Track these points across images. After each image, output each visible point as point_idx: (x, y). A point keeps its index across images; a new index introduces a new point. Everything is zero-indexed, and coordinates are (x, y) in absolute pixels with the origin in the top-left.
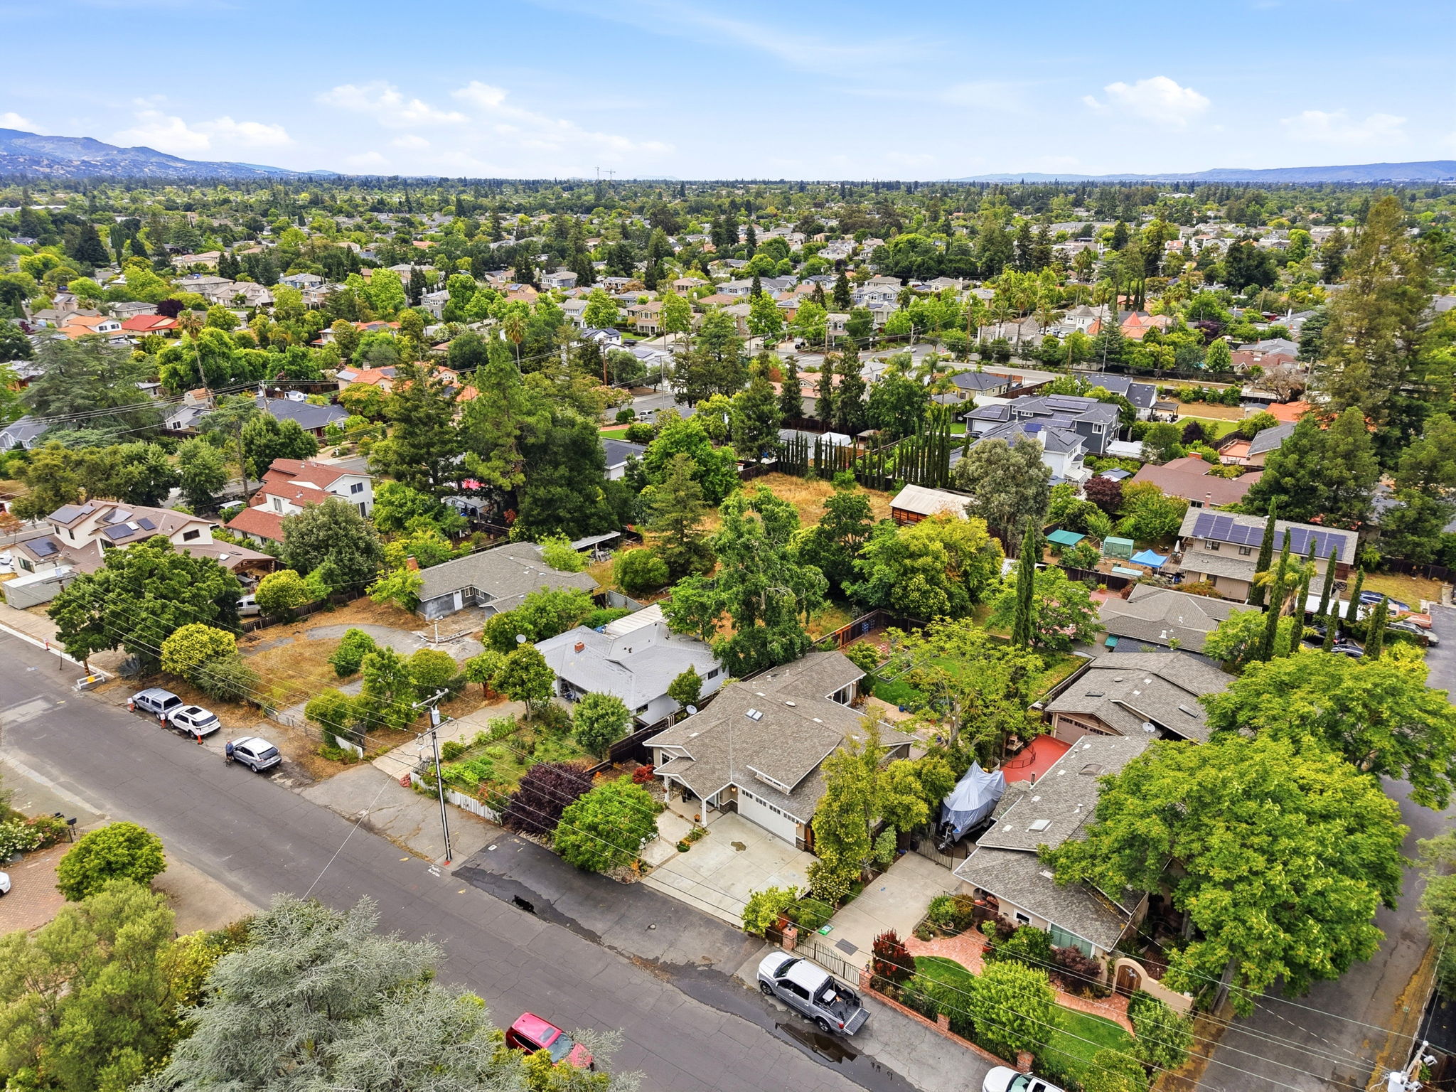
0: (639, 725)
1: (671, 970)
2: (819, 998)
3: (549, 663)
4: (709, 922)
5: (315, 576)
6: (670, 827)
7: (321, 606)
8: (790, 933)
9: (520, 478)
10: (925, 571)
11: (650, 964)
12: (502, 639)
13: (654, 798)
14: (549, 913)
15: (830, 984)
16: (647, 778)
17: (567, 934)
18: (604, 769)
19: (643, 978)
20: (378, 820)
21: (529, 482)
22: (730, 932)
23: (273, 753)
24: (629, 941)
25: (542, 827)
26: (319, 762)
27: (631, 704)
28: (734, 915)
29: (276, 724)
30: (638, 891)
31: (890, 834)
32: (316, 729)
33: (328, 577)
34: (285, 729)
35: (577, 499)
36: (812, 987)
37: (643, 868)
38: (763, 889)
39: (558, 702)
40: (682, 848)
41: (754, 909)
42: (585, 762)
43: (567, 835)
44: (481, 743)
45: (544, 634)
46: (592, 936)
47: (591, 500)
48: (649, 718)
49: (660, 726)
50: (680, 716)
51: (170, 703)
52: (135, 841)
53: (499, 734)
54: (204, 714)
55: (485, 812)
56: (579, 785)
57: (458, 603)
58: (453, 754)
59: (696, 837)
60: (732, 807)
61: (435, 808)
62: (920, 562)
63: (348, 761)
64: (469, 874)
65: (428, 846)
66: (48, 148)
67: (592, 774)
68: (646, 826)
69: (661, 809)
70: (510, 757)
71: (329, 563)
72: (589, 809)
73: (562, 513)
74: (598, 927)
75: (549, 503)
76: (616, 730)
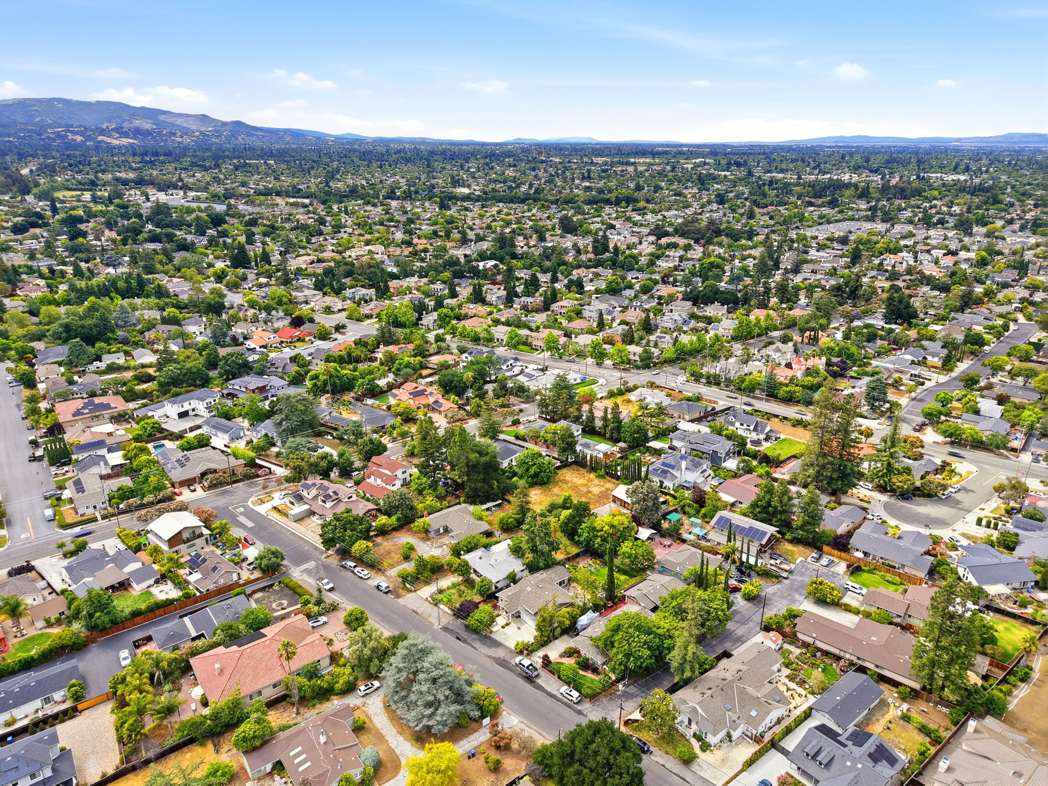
0: (496, 587)
1: (494, 658)
2: (528, 667)
3: (470, 564)
4: (507, 648)
5: (394, 518)
6: (501, 621)
7: (395, 529)
8: (525, 652)
9: (465, 478)
10: (601, 537)
11: (490, 657)
12: (456, 552)
13: (496, 612)
14: (465, 641)
15: (531, 665)
16: (495, 607)
17: (469, 647)
18: (484, 601)
19: (487, 660)
20: (419, 611)
21: (469, 480)
22: (511, 651)
23: (388, 587)
24: (484, 650)
25: (465, 618)
26: (401, 591)
27: (494, 581)
28: (512, 645)
29: (386, 576)
30: (489, 638)
31: (559, 629)
32: (400, 580)
33: (398, 519)
34: (389, 578)
35: (486, 487)
36: (526, 665)
37: (491, 632)
38: (520, 640)
39: (473, 576)
40: (503, 627)
41: (517, 644)
42: (477, 598)
43: (471, 621)
44: (448, 588)
45: (469, 551)
46: (476, 649)
47: (491, 487)
48: (499, 585)
49: (502, 589)
50: (508, 586)
51: (355, 567)
52: (362, 613)
53: (454, 586)
54: (366, 572)
55: (449, 612)
56: (476, 606)
57: (442, 531)
58: (441, 592)
59: (508, 624)
60: (519, 617)
61: (436, 608)
62: (599, 534)
63: (410, 591)
64: (445, 629)
65: (434, 620)
66: (179, 122)
67: (480, 603)
68: (492, 620)
69: (498, 615)
70: (457, 594)
71: (399, 515)
72: (477, 615)
73: (480, 493)
74: (477, 646)
75: (475, 490)
76: (489, 589)
